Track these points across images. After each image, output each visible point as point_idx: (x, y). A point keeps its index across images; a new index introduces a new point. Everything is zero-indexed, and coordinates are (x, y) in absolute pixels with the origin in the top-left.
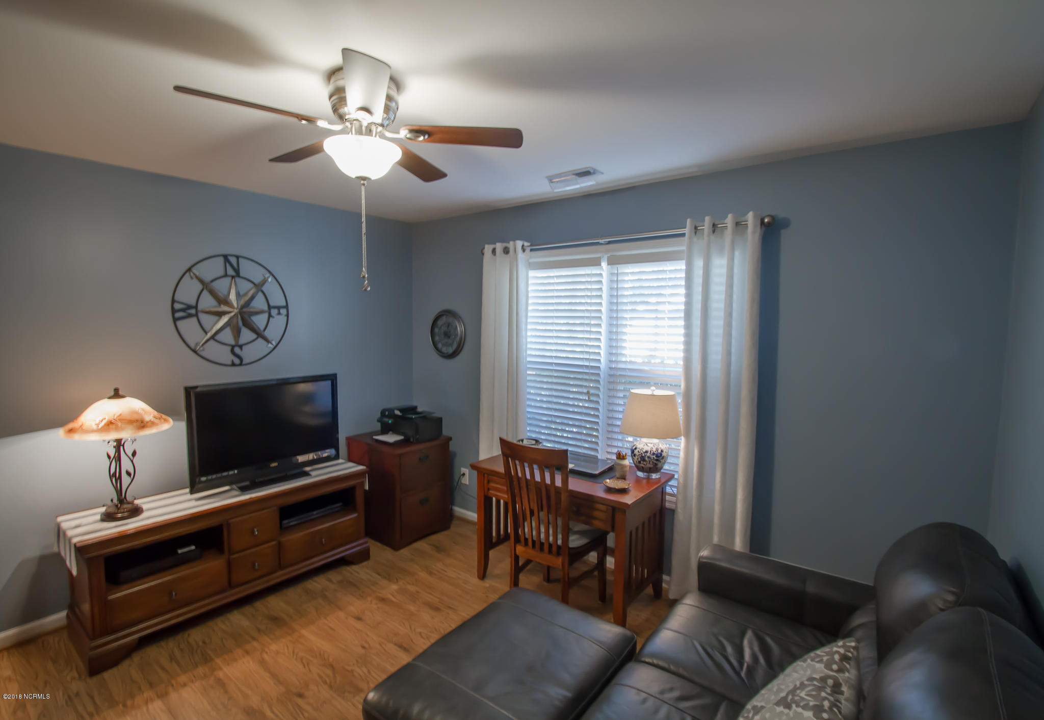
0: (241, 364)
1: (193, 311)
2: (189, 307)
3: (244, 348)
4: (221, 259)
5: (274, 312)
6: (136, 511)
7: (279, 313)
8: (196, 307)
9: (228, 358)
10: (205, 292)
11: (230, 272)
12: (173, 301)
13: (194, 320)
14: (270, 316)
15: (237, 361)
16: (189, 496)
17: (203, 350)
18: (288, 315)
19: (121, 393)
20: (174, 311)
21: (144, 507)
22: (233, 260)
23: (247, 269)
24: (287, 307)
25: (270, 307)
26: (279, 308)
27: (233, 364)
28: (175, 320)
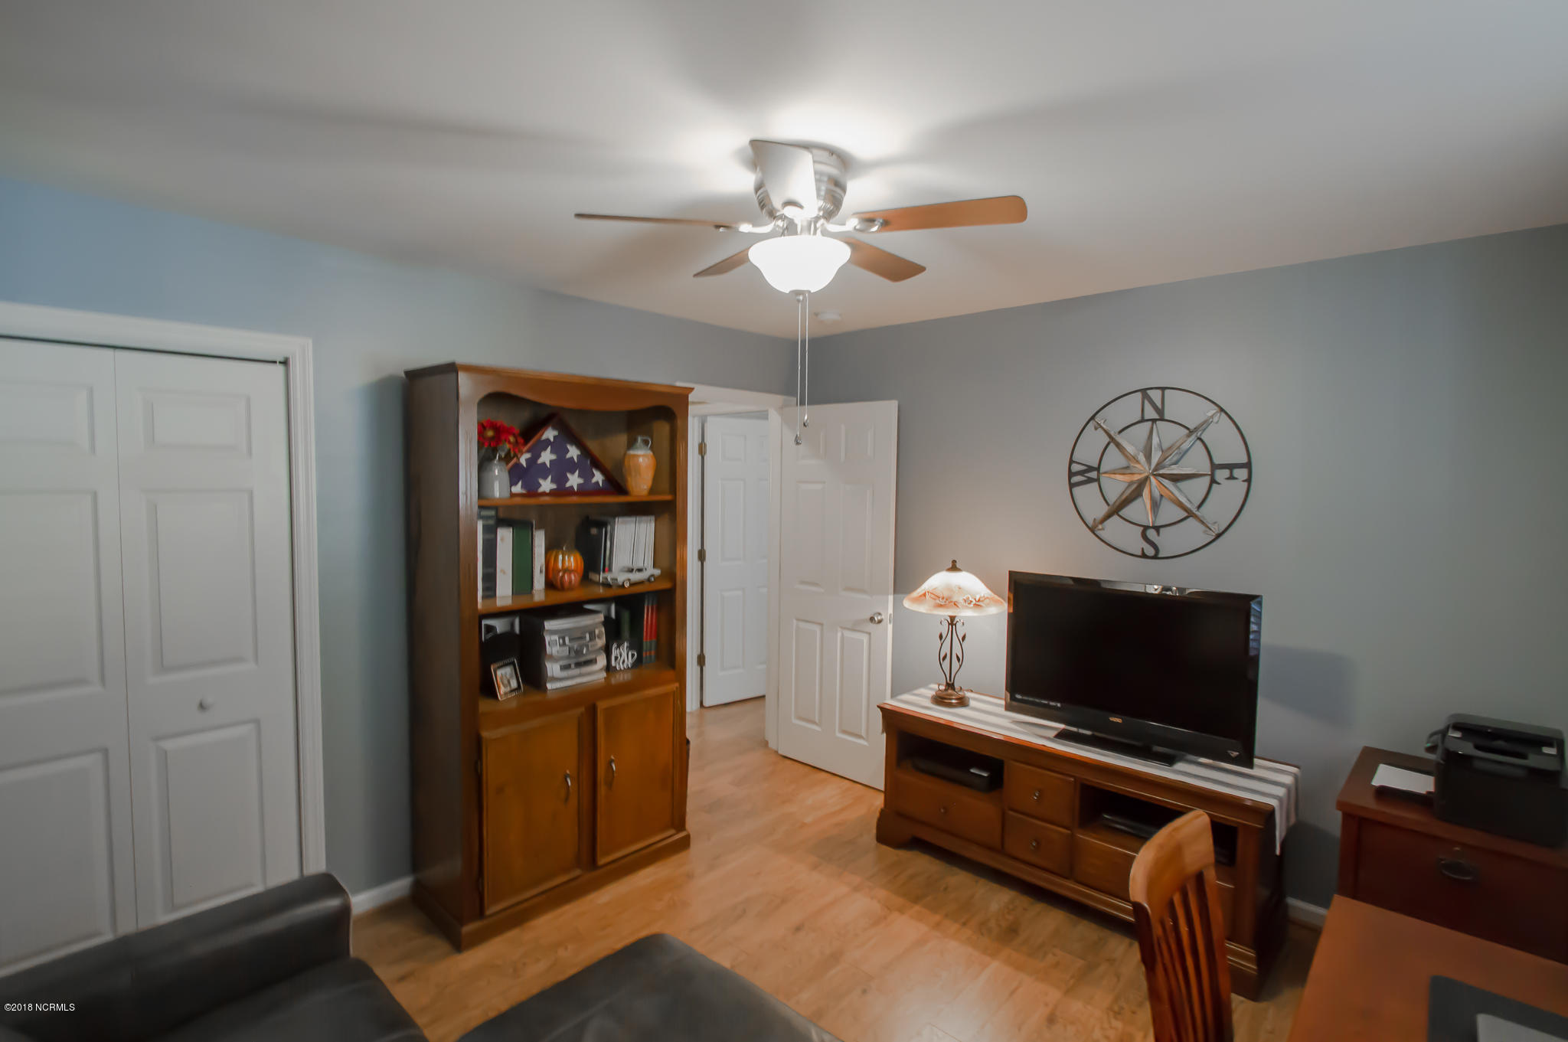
0: (1155, 557)
1: (1093, 475)
2: (1090, 469)
3: (1162, 530)
4: (1139, 395)
5: (1221, 475)
6: (962, 702)
7: (1231, 477)
8: (1098, 469)
9: (1137, 544)
10: (1112, 445)
11: (1151, 413)
12: (1071, 462)
13: (1096, 484)
14: (1213, 481)
15: (1150, 551)
16: (1002, 711)
17: (1103, 529)
18: (1249, 480)
19: (958, 565)
20: (1071, 474)
21: (972, 703)
22: (1156, 396)
23: (1178, 406)
24: (1248, 465)
25: (1215, 467)
26: (1231, 467)
27: (1144, 556)
28: (1072, 486)
